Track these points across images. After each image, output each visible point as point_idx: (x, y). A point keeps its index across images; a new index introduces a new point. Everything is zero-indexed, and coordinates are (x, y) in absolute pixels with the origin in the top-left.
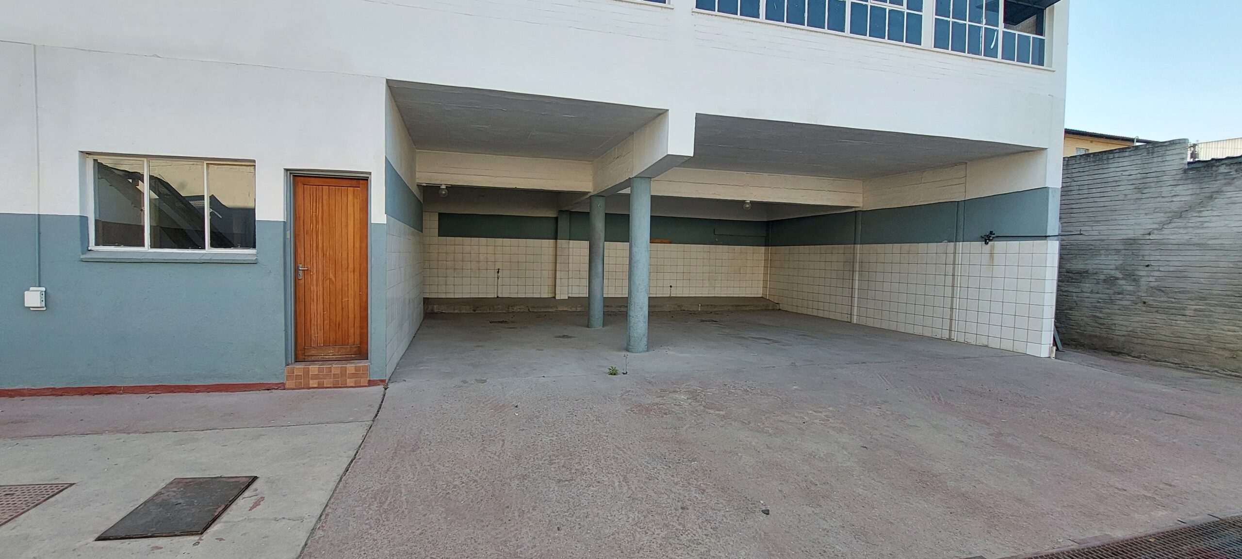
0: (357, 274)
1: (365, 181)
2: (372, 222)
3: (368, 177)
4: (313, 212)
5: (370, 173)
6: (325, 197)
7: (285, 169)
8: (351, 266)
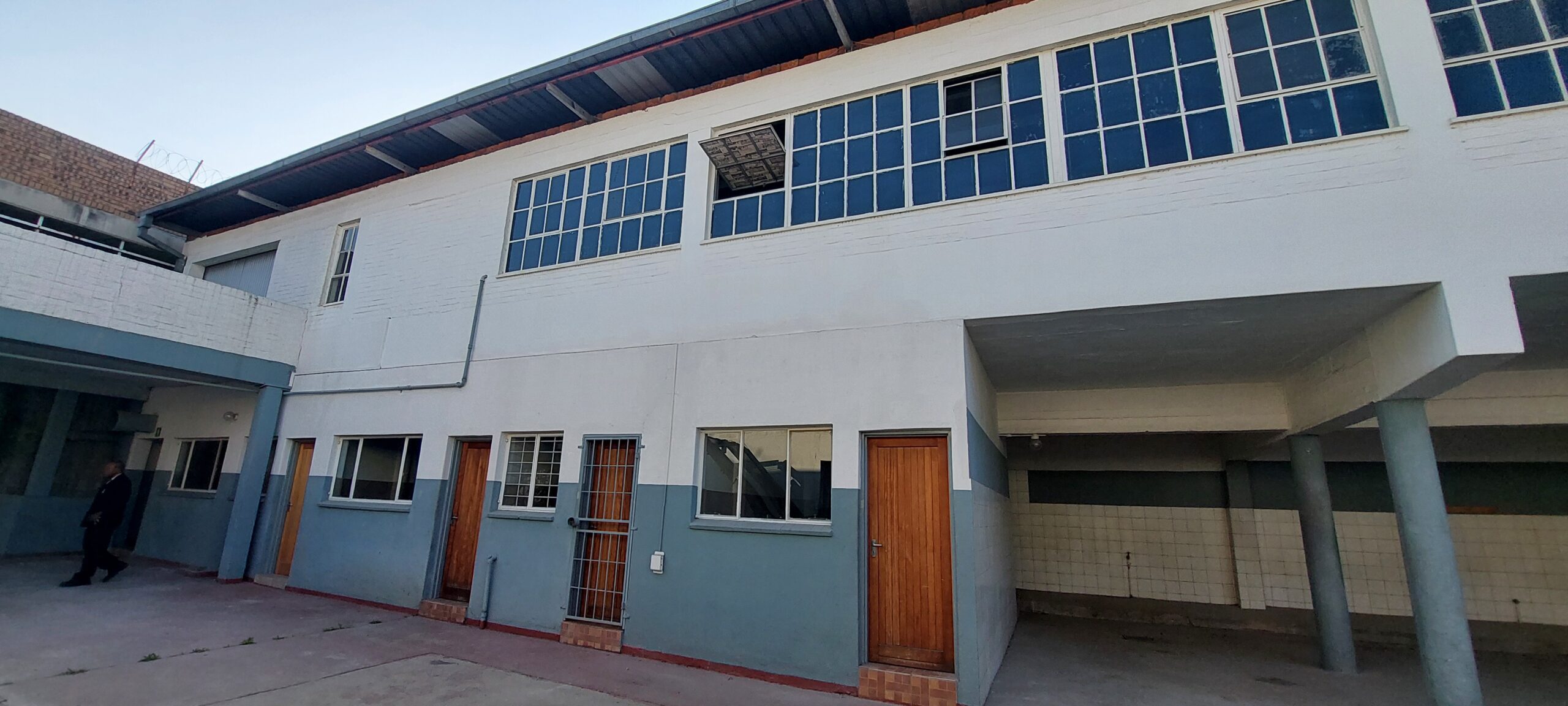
0: (938, 554)
1: (943, 439)
2: (954, 489)
3: (947, 434)
4: (887, 478)
5: (950, 429)
6: (900, 459)
7: (860, 432)
8: (930, 544)
